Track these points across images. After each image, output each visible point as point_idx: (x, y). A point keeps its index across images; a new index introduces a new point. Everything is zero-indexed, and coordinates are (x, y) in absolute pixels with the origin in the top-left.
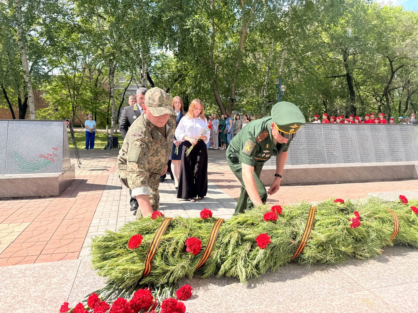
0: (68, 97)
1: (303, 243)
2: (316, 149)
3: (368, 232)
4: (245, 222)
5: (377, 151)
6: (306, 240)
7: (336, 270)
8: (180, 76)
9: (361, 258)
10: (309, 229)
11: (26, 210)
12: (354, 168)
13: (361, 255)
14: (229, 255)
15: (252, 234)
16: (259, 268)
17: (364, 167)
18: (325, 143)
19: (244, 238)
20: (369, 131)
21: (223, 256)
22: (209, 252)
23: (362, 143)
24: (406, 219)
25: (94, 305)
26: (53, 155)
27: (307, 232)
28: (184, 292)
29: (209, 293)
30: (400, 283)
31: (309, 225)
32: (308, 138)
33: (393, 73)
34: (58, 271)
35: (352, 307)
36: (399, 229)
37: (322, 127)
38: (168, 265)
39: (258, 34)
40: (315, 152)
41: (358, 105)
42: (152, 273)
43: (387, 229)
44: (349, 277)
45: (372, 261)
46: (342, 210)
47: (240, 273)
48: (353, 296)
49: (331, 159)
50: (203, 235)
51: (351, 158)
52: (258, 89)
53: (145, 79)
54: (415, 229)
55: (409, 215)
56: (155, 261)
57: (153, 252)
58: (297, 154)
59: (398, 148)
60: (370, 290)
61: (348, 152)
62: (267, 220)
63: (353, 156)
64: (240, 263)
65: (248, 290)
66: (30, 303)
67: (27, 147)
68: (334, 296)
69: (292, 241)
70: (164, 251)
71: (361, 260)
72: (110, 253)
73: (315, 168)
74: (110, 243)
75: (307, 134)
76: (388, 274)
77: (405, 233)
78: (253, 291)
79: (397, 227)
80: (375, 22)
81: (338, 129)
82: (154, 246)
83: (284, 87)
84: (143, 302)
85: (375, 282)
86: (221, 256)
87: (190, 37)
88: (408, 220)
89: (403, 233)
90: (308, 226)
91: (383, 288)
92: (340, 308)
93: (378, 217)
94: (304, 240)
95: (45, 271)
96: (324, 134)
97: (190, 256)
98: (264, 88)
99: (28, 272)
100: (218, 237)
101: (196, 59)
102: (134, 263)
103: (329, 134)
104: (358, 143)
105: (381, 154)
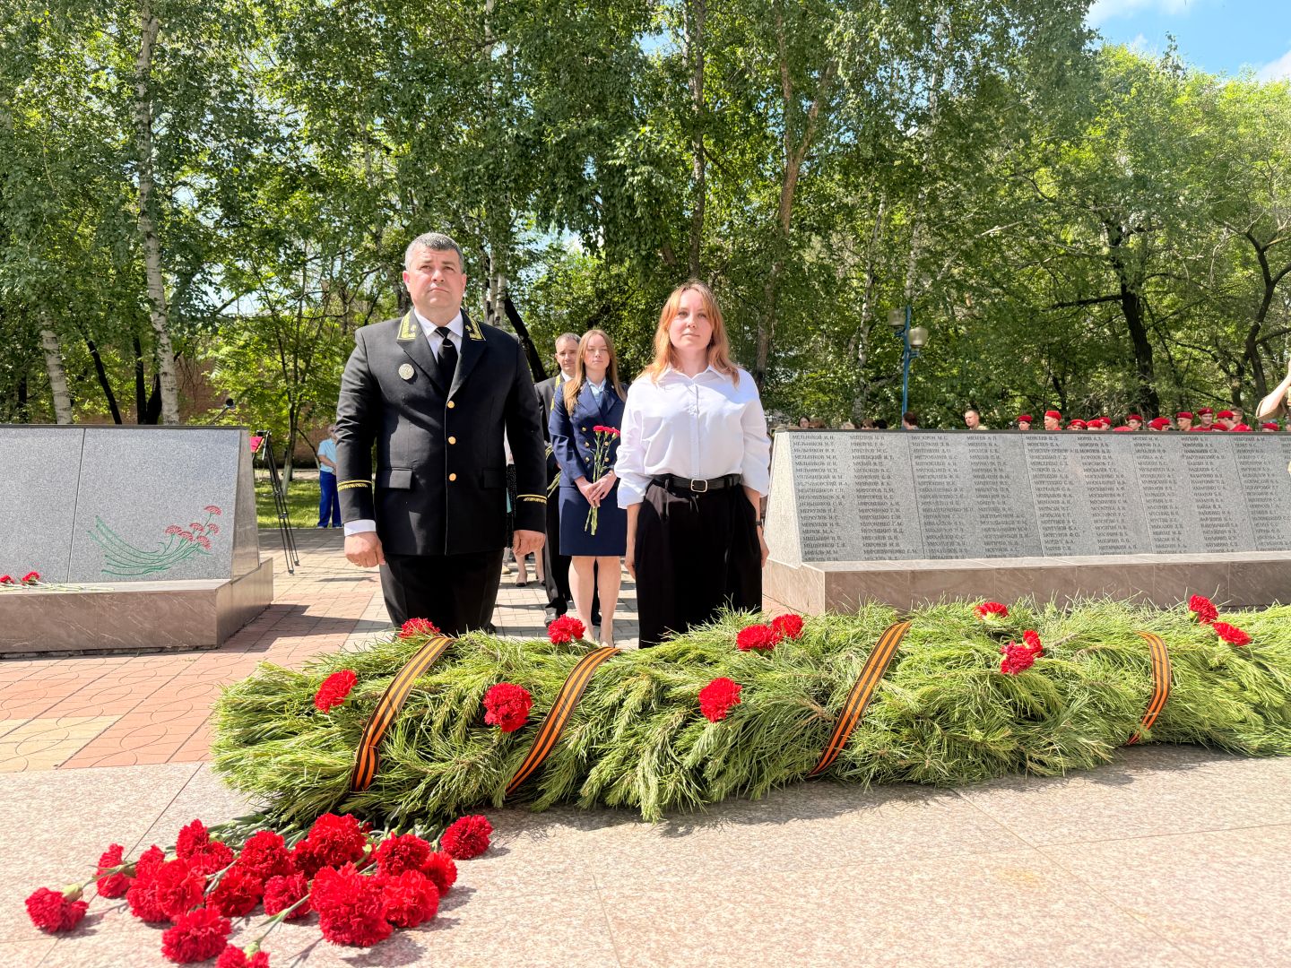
0: (277, 377)
1: (852, 715)
2: (1010, 509)
3: (1063, 692)
4: (682, 654)
5: (1209, 516)
6: (859, 707)
7: (955, 801)
8: (606, 310)
9: (1041, 769)
10: (875, 676)
11: (116, 683)
12: (1130, 569)
13: (1042, 763)
14: (615, 739)
15: (689, 682)
16: (705, 781)
17: (1165, 565)
18: (1038, 493)
19: (670, 695)
20: (1179, 454)
21: (599, 741)
22: (556, 731)
23: (1156, 492)
24: (1196, 658)
25: (191, 852)
26: (207, 529)
27: (867, 683)
28: (463, 834)
29: (543, 845)
30: (1146, 833)
31: (876, 666)
32: (983, 477)
33: (1270, 284)
34: (128, 788)
35: (966, 886)
36: (1169, 688)
37: (1026, 441)
38: (427, 757)
39: (837, 177)
40: (1005, 519)
41: (1161, 386)
42: (381, 780)
43: (1129, 685)
44: (987, 817)
45: (1077, 782)
46: (997, 636)
47: (642, 790)
48: (983, 862)
49: (1057, 542)
50: (542, 683)
51: (1125, 538)
52: (841, 342)
53: (498, 318)
54: (1227, 690)
55: (1206, 648)
56: (389, 747)
57: (386, 721)
58: (947, 527)
59: (1277, 506)
60: (1041, 849)
61: (1112, 521)
62: (746, 648)
63: (1131, 534)
64: (647, 763)
65: (665, 839)
66: (24, 854)
67: (134, 504)
68: (921, 859)
69: (813, 706)
70: (420, 719)
71: (1043, 776)
72: (267, 726)
73: (1006, 570)
74: (270, 698)
75: (976, 464)
76: (1113, 813)
77: (1190, 701)
78: (675, 843)
79: (1165, 680)
80: (1199, 131)
81: (1079, 448)
82: (391, 703)
83: (921, 336)
84: (334, 847)
85: (1065, 831)
86: (592, 740)
87: (627, 190)
88: (1205, 662)
89: (1184, 699)
90: (871, 666)
91: (1086, 845)
92: (931, 888)
93: (1104, 651)
94: (855, 707)
95: (90, 787)
96: (1033, 463)
97: (495, 737)
98: (860, 339)
99: (44, 788)
100: (589, 689)
101: (644, 253)
102: (329, 748)
103: (1049, 463)
104: (1147, 492)
105: (1221, 526)
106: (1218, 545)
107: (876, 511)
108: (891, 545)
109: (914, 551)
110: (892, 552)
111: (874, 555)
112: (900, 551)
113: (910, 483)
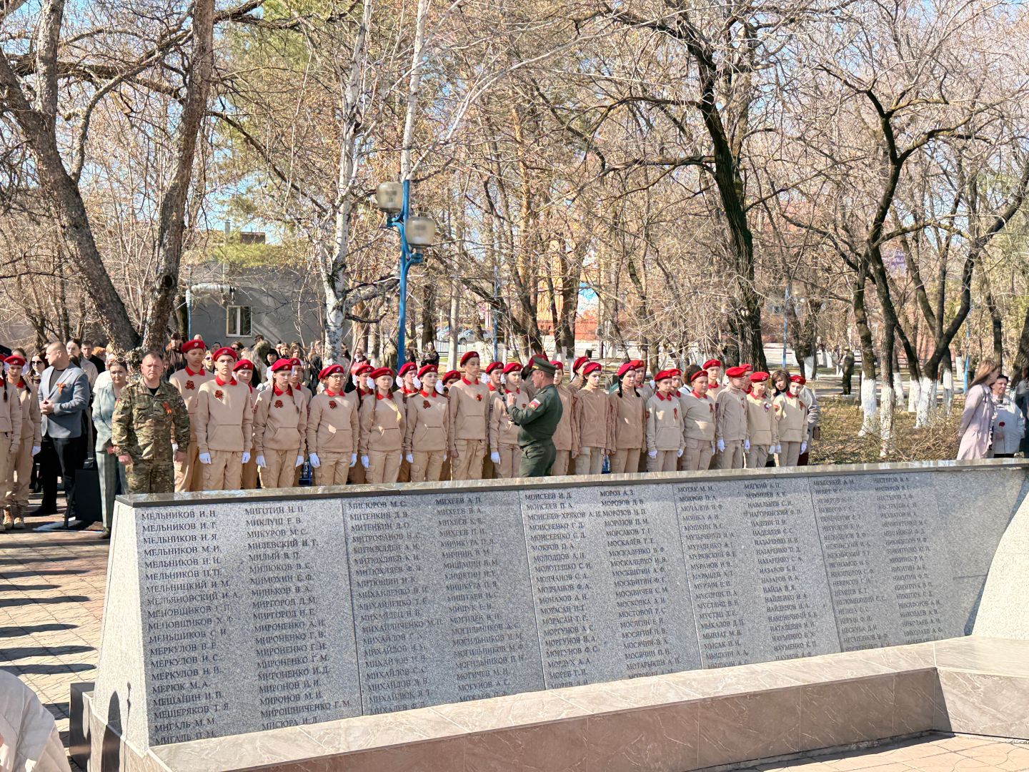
2: (498, 616)
5: (777, 604)
18: (540, 585)
20: (740, 511)
23: (709, 571)
32: (459, 566)
40: (487, 634)
49: (566, 664)
51: (664, 647)
58: (398, 656)
59: (869, 581)
61: (646, 623)
63: (672, 640)
73: (481, 734)
75: (449, 544)
81: (601, 508)
96: (535, 538)
103: (559, 537)
104: (695, 572)
105: (795, 617)
106: (789, 648)
107: (286, 638)
108: (308, 696)
109: (346, 703)
110: (308, 708)
111: (278, 718)
112: (322, 707)
113: (344, 584)
